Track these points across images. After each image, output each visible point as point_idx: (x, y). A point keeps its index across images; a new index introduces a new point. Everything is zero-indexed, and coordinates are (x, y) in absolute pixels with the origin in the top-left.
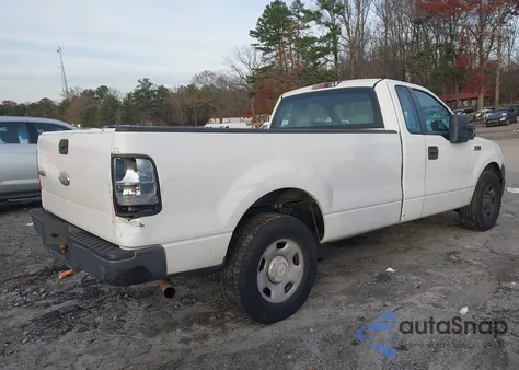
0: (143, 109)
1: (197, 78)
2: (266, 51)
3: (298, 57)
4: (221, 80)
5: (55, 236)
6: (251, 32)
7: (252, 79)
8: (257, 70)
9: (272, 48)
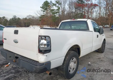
0: (14, 22)
1: (28, 16)
2: (44, 11)
3: (51, 13)
4: (33, 17)
5: (10, 57)
6: (41, 7)
7: (40, 17)
8: (42, 15)
9: (45, 11)
